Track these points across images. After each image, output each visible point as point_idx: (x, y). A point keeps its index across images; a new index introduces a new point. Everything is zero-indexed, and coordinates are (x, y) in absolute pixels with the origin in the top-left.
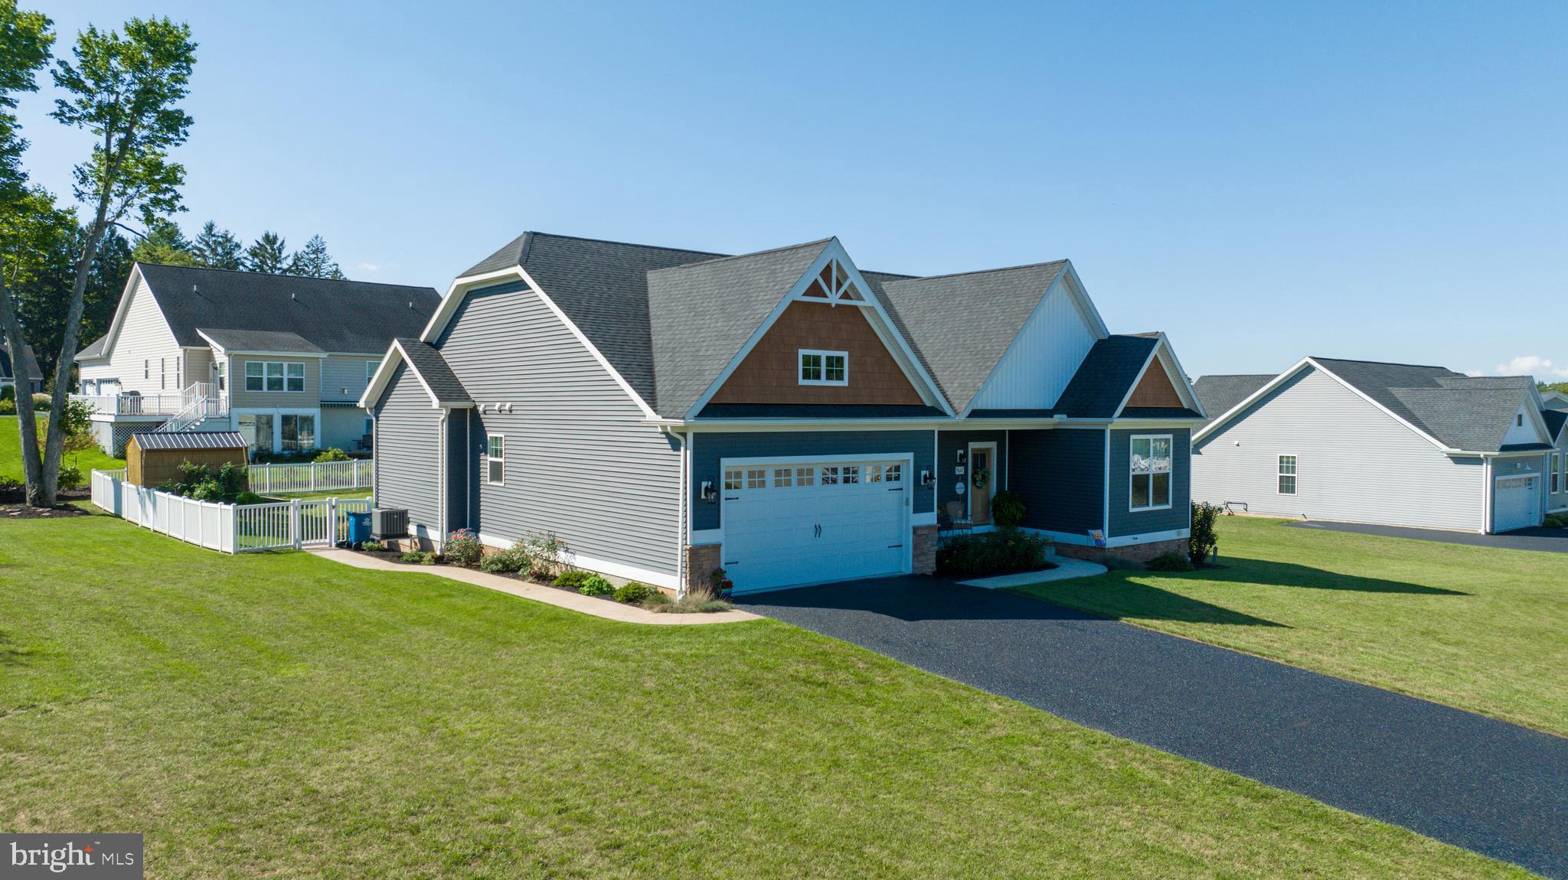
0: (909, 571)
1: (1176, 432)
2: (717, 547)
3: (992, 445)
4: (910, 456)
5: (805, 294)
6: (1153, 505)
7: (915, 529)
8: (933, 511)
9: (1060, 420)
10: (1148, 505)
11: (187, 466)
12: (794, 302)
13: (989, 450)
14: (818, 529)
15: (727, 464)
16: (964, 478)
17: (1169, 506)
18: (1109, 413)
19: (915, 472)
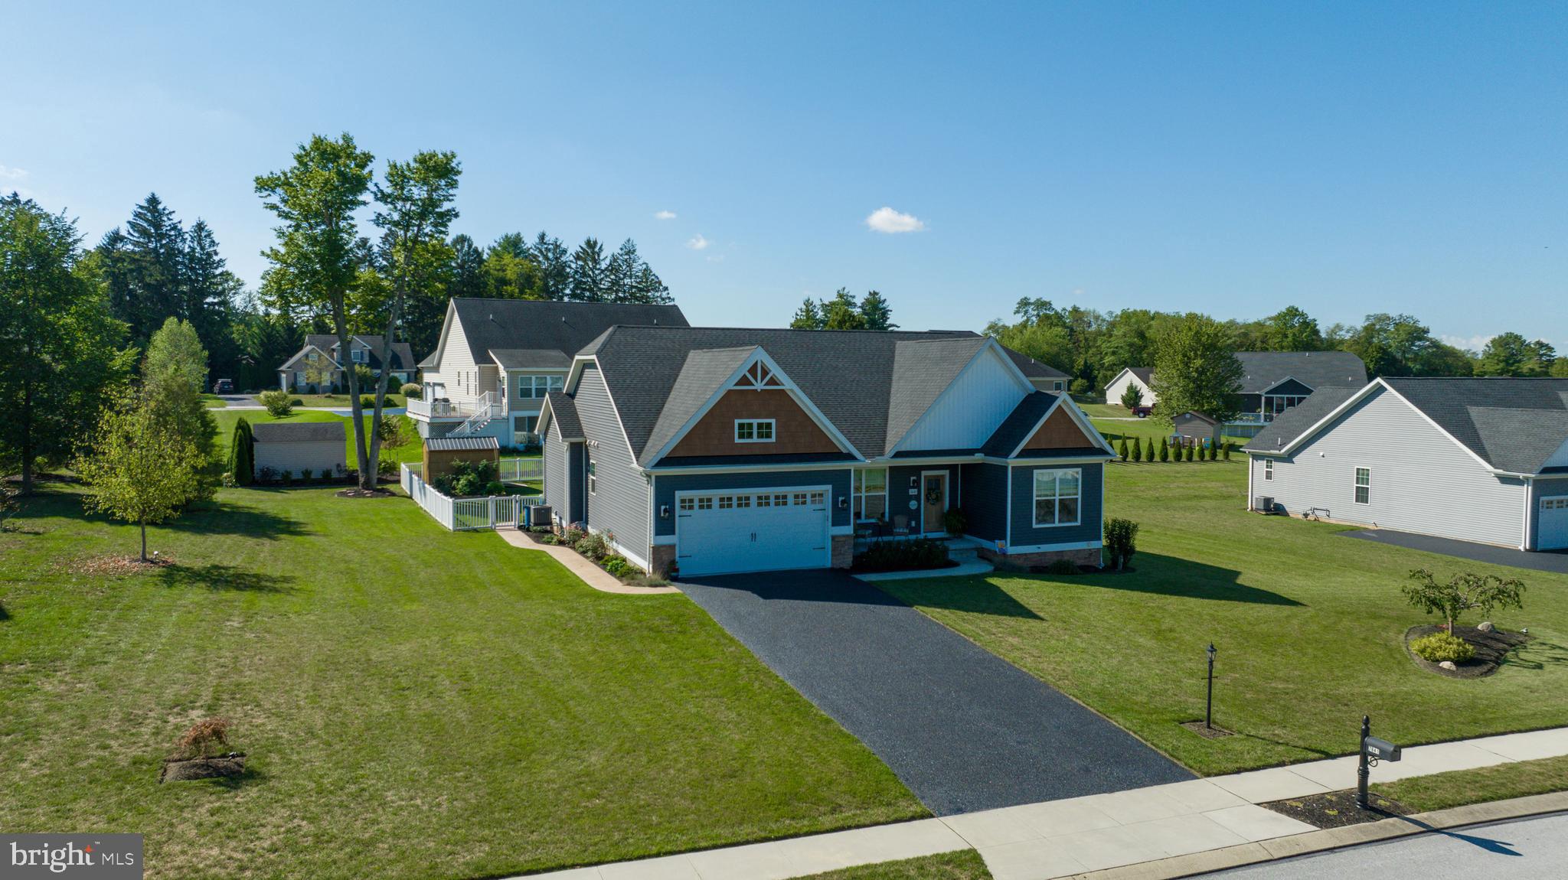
0: (829, 565)
1: (1085, 468)
2: (672, 547)
3: (946, 473)
4: (829, 487)
5: (736, 385)
6: (1060, 521)
7: (833, 538)
8: (849, 524)
9: (978, 458)
10: (1054, 522)
11: (457, 463)
12: (730, 392)
13: (943, 476)
14: (754, 536)
15: (679, 495)
16: (918, 498)
17: (1079, 523)
18: (1006, 456)
19: (833, 498)
